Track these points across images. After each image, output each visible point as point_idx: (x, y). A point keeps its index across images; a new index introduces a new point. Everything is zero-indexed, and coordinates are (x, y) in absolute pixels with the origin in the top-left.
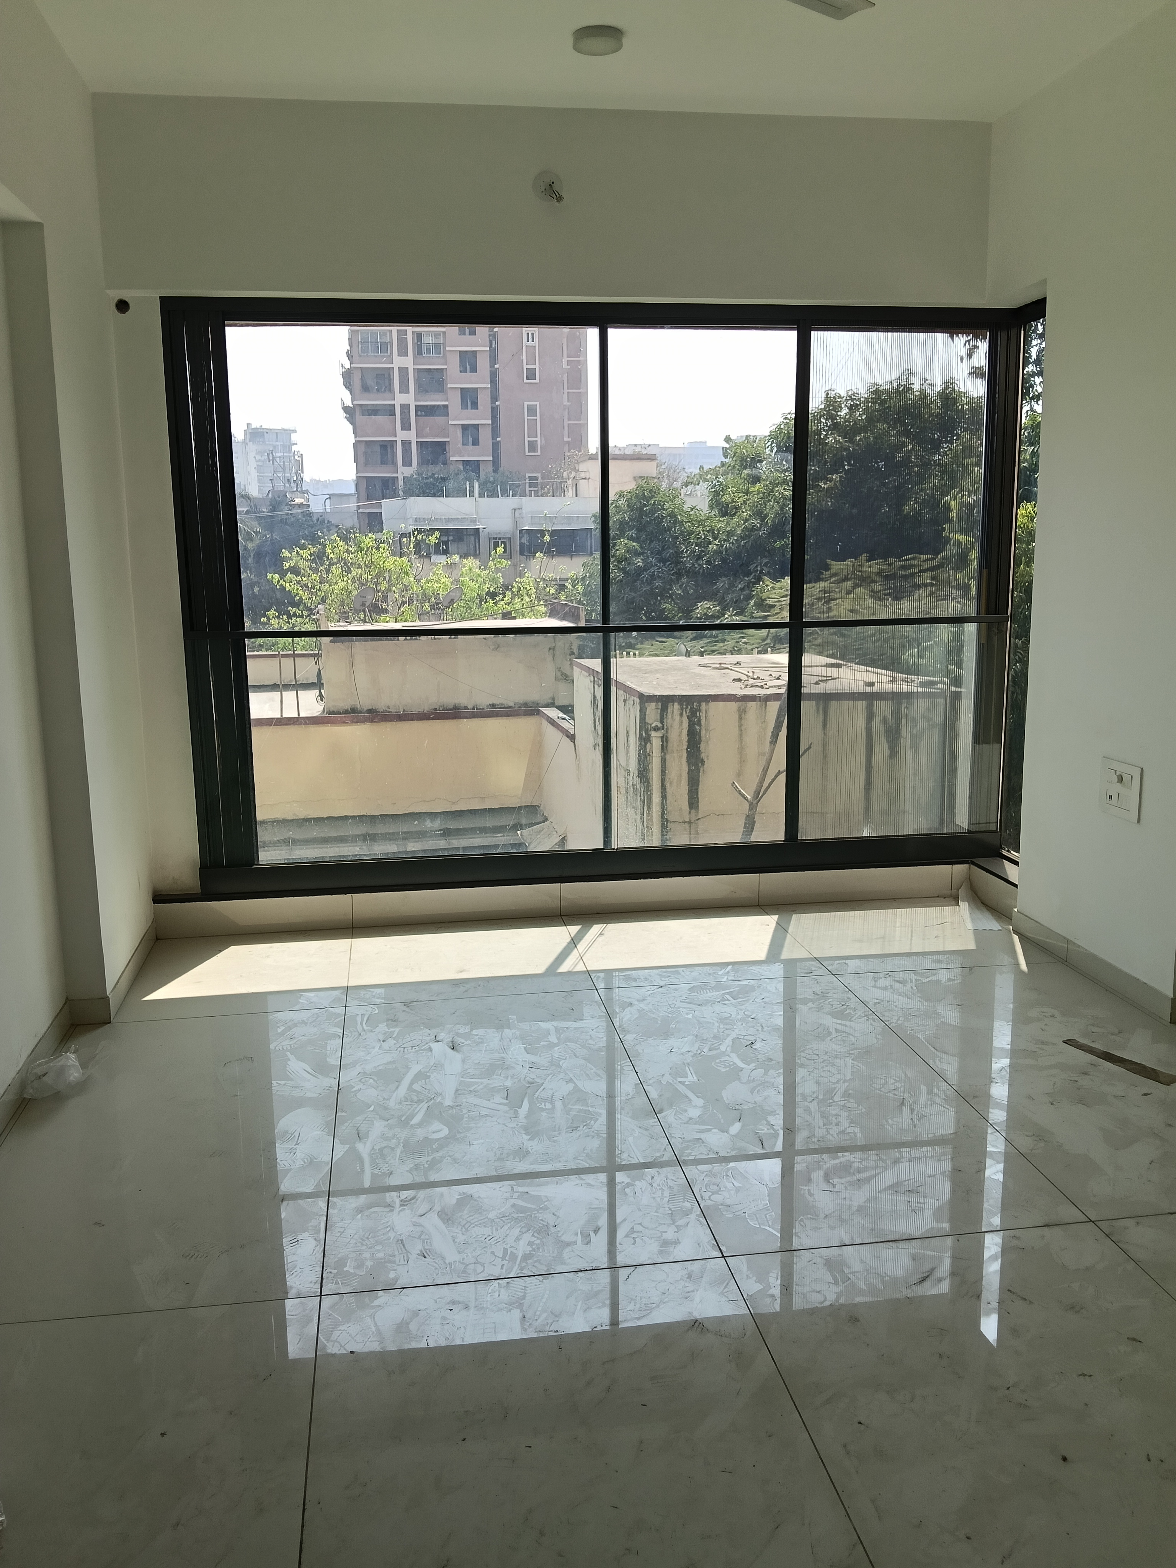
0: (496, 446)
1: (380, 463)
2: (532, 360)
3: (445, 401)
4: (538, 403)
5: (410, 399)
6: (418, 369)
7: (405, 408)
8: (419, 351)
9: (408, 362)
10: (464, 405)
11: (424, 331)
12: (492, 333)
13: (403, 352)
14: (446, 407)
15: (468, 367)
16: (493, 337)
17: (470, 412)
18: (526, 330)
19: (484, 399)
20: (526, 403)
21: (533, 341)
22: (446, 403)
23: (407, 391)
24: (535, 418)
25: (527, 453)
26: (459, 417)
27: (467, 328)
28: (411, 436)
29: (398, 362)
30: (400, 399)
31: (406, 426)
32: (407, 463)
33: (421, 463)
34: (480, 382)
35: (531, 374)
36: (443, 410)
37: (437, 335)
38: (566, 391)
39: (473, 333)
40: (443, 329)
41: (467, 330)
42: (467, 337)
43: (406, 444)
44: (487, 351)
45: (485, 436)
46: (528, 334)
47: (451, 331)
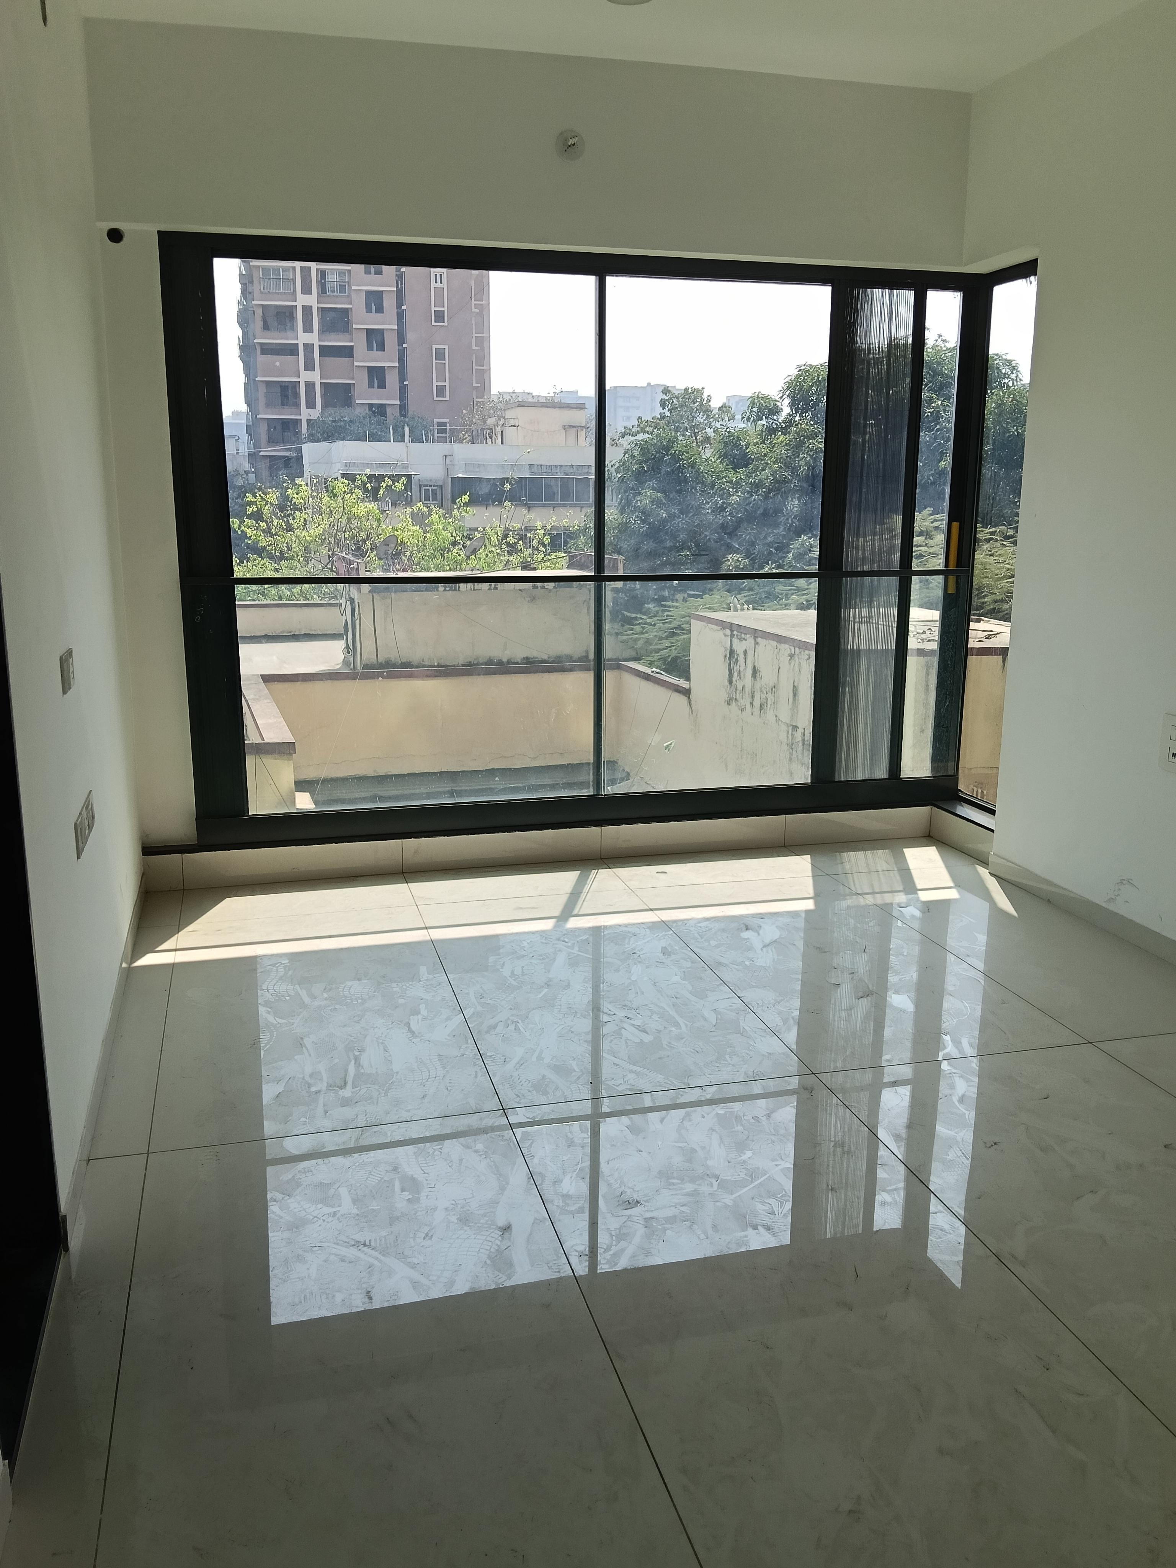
0: (403, 390)
1: (280, 404)
2: (440, 302)
3: (350, 342)
4: (446, 347)
5: (313, 338)
6: (322, 308)
7: (308, 347)
8: (323, 289)
9: (312, 300)
10: (370, 348)
11: (329, 269)
12: (398, 273)
13: (307, 290)
14: (351, 347)
15: (374, 308)
16: (400, 277)
17: (376, 353)
18: (434, 271)
19: (391, 341)
20: (434, 347)
21: (441, 283)
22: (351, 344)
23: (311, 331)
24: (444, 362)
25: (435, 398)
26: (365, 359)
27: (373, 268)
28: (315, 377)
29: (302, 300)
30: (303, 338)
31: (309, 367)
32: (311, 405)
33: (325, 406)
34: (387, 323)
35: (440, 316)
36: (348, 352)
37: (341, 273)
38: (474, 335)
39: (379, 273)
40: (349, 268)
41: (373, 270)
42: (373, 276)
43: (310, 386)
44: (394, 291)
45: (392, 379)
46: (436, 275)
47: (358, 269)
